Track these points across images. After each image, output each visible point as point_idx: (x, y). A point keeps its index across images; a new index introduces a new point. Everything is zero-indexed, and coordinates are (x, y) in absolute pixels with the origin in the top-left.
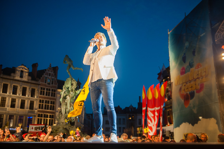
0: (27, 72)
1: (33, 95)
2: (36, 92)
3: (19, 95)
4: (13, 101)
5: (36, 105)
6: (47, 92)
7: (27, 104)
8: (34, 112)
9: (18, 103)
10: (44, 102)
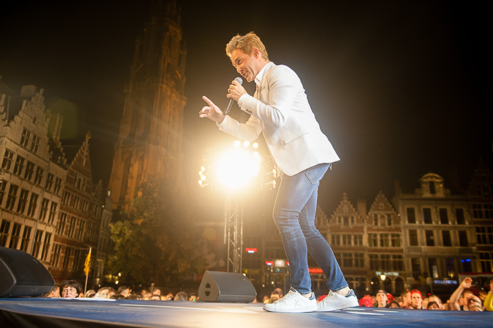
0: (441, 183)
1: (460, 220)
2: (466, 214)
3: (437, 223)
4: (429, 234)
5: (471, 238)
6: (486, 212)
7: (454, 237)
8: (470, 251)
9: (438, 237)
10: (486, 230)
